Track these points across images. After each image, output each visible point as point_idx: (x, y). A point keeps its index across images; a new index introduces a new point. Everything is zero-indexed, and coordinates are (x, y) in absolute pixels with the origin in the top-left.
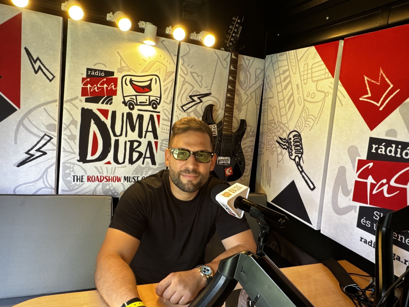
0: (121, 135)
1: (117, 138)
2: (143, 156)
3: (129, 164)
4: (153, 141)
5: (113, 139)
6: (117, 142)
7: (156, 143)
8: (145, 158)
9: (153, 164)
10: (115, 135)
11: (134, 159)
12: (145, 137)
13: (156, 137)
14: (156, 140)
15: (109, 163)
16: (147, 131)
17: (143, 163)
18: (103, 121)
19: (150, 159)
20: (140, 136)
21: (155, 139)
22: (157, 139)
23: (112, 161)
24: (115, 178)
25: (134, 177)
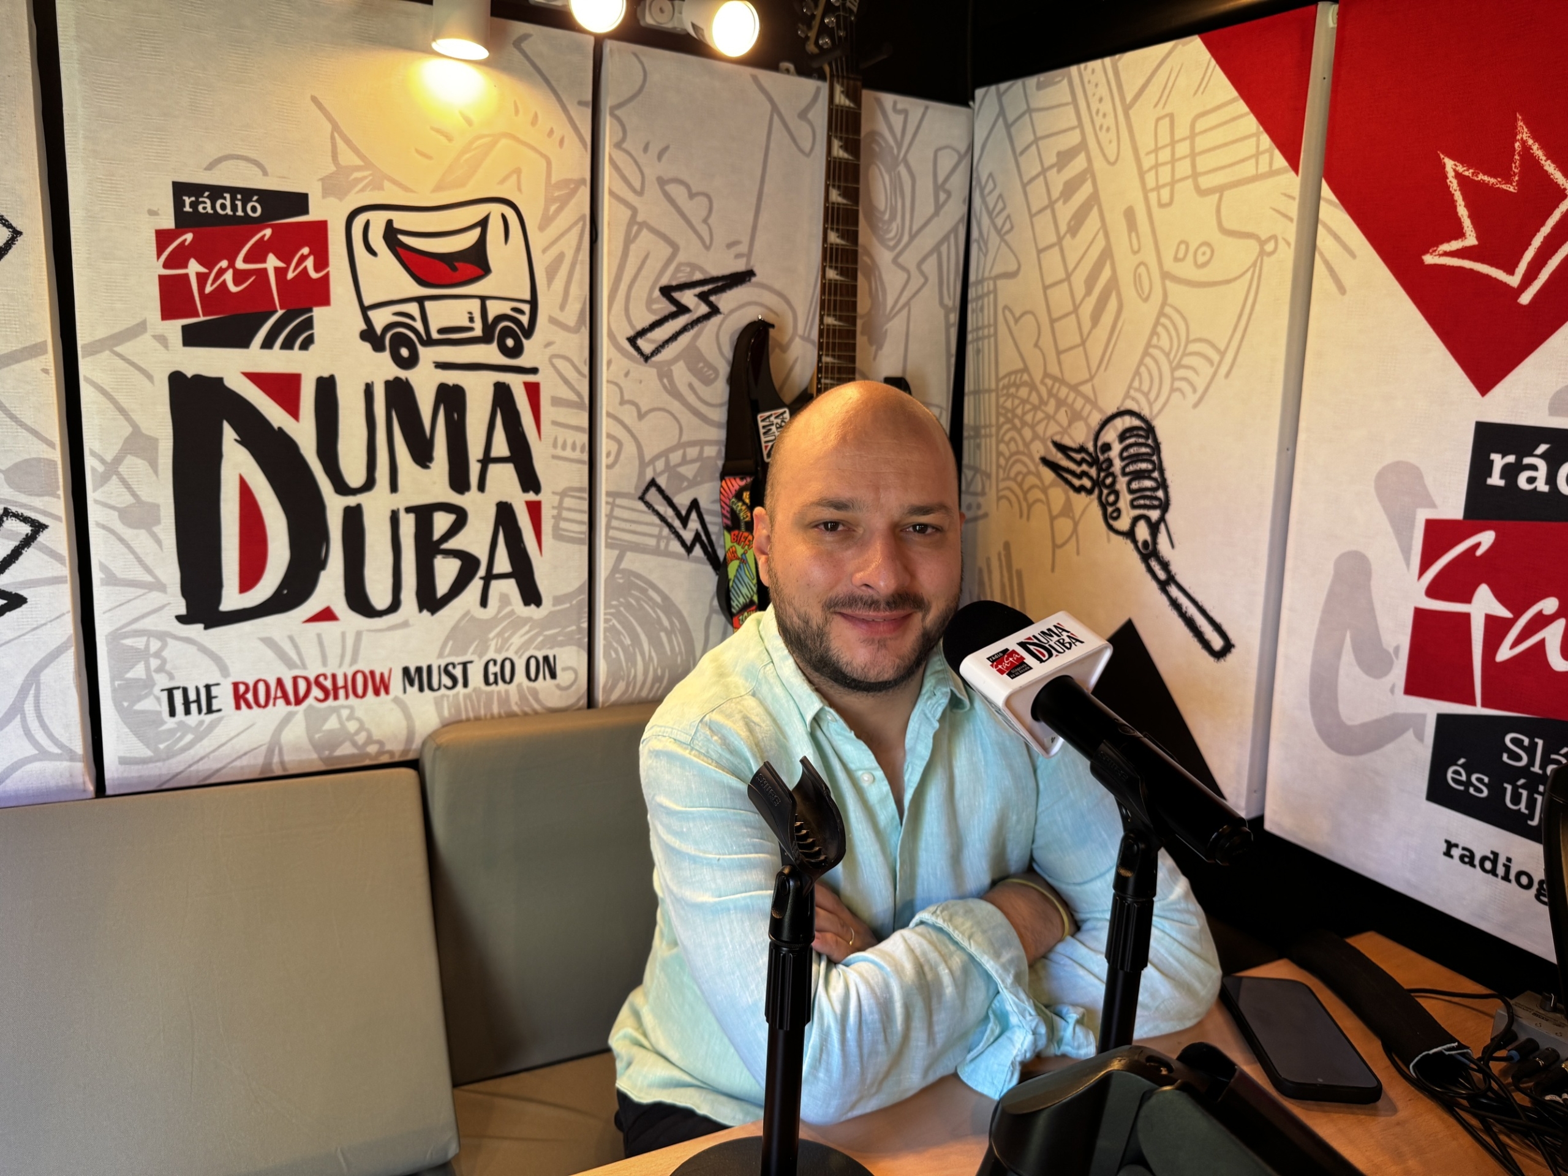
0: (370, 484)
1: (351, 501)
2: (482, 572)
3: (421, 610)
4: (519, 501)
5: (335, 506)
6: (353, 519)
7: (534, 509)
8: (489, 577)
9: (527, 602)
10: (342, 488)
11: (442, 588)
12: (481, 487)
13: (529, 481)
14: (531, 496)
15: (327, 615)
16: (487, 460)
17: (484, 602)
18: (280, 429)
19: (512, 582)
20: (459, 481)
21: (525, 489)
22: (537, 489)
23: (340, 606)
24: (360, 679)
25: (447, 666)
